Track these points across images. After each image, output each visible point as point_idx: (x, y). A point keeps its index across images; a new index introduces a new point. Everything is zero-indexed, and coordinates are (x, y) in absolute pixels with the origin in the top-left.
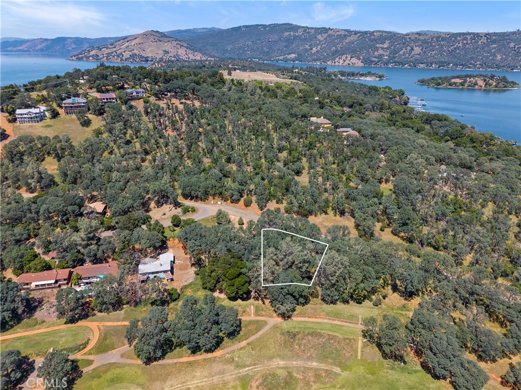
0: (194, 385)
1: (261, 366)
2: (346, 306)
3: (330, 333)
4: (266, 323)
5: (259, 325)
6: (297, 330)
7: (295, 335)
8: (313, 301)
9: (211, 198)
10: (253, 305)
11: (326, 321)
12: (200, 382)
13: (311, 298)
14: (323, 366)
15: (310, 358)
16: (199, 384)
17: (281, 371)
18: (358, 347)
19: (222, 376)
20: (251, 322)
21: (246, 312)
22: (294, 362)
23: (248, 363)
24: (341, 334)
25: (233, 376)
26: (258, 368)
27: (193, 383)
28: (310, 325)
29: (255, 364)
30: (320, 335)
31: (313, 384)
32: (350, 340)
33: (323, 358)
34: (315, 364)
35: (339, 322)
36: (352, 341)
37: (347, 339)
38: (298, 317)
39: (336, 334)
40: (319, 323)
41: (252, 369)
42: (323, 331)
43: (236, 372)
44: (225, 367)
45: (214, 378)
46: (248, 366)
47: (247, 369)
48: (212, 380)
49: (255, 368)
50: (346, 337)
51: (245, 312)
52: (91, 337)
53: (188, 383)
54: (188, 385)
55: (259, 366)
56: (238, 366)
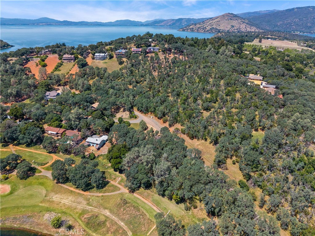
0: (64, 202)
1: (98, 209)
2: (169, 201)
3: (144, 212)
4: (120, 189)
5: (116, 188)
6: (130, 201)
7: (127, 203)
8: (153, 189)
9: (150, 113)
10: (122, 177)
11: (150, 204)
12: (67, 202)
13: (153, 187)
14: (125, 227)
15: (123, 220)
16: (66, 203)
17: (103, 217)
18: (152, 228)
19: (78, 205)
20: (113, 185)
21: (115, 180)
22: (114, 217)
23: (94, 205)
24: (150, 215)
25: (82, 208)
26: (96, 210)
27: (65, 201)
28: (139, 202)
29: (96, 207)
30: (138, 210)
31: (110, 232)
33: (129, 223)
34: (122, 223)
35: (156, 208)
36: (152, 223)
37: (150, 220)
38: (137, 194)
39: (147, 214)
40: (145, 203)
41: (93, 209)
42: (142, 209)
43: (85, 206)
44: (83, 201)
45: (74, 204)
46: (93, 207)
47: (91, 207)
48: (73, 204)
49: (94, 209)
50: (151, 218)
52: (50, 162)
53: (63, 200)
54: (62, 201)
55: (96, 211)
56: (88, 204)
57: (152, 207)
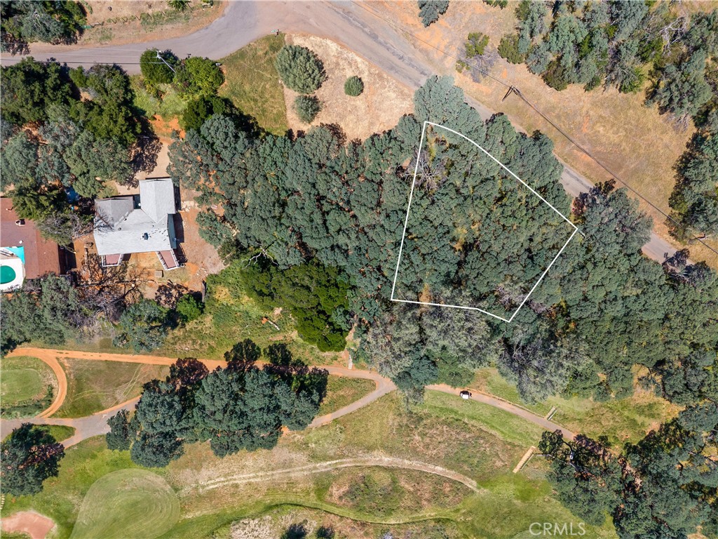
0: (244, 481)
1: (351, 460)
3: (484, 428)
4: (373, 385)
5: (362, 386)
7: (421, 419)
11: (486, 399)
12: (254, 477)
14: (452, 475)
15: (435, 460)
16: (252, 480)
17: (382, 474)
18: (521, 458)
19: (288, 470)
20: (344, 381)
21: (339, 359)
22: (406, 462)
24: (502, 432)
25: (305, 473)
26: (346, 463)
27: (241, 476)
28: (454, 405)
29: (343, 456)
30: (465, 427)
31: (425, 503)
32: (514, 446)
33: (453, 462)
34: (439, 469)
35: (510, 406)
37: (510, 444)
39: (493, 432)
41: (336, 463)
42: (473, 422)
43: (311, 466)
44: (293, 456)
45: (274, 472)
46: (332, 458)
47: (328, 463)
48: (273, 475)
49: (342, 463)
50: (509, 440)
51: (336, 359)
53: (235, 477)
54: (235, 480)
55: (349, 465)
56: (314, 457)
57: (498, 406)
